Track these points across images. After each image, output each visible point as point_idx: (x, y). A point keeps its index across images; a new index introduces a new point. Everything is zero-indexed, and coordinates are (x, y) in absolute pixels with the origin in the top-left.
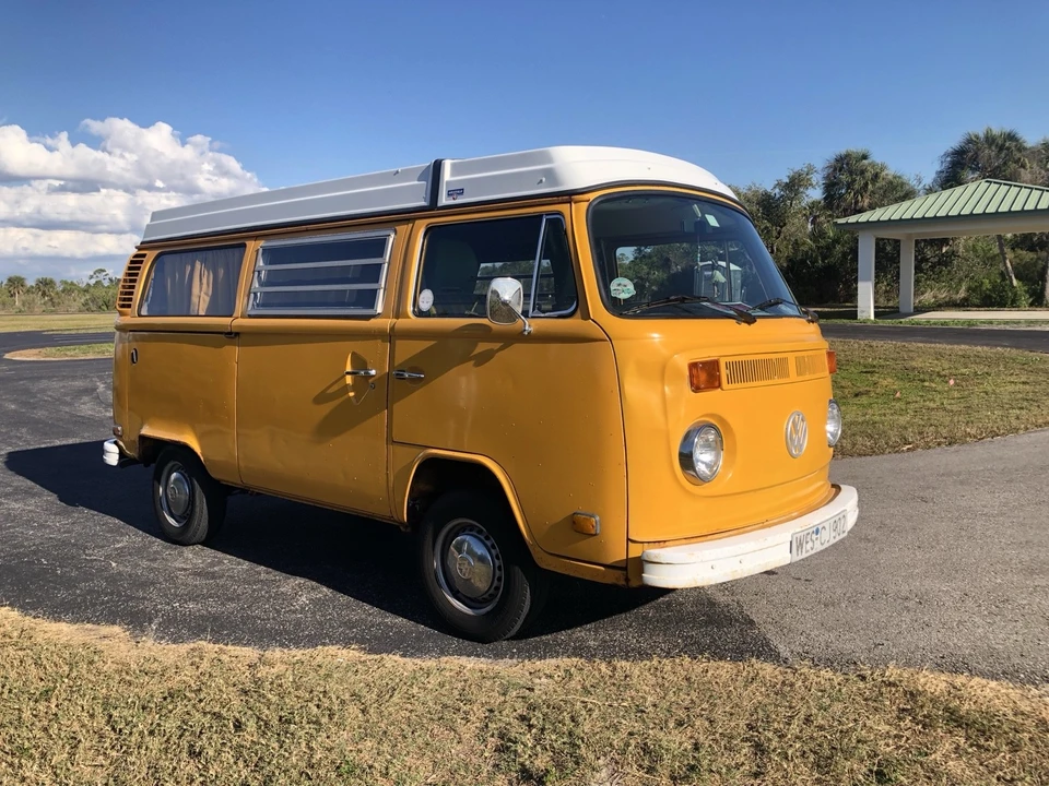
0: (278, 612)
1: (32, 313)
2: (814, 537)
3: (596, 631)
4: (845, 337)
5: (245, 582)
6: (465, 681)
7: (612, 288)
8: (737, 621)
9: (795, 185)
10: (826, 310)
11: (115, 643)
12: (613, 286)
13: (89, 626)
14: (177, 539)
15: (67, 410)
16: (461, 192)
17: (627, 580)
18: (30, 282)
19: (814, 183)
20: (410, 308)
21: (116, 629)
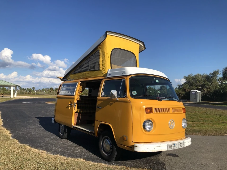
0: (74, 152)
1: (53, 95)
2: (174, 146)
3: (131, 162)
4: (223, 109)
5: (70, 146)
6: (101, 167)
7: (132, 93)
8: (162, 164)
9: (215, 74)
10: (223, 103)
11: (44, 154)
12: (133, 92)
13: (41, 150)
14: (61, 138)
15: (52, 113)
16: (110, 75)
17: (132, 150)
18: (54, 89)
19: (220, 74)
20: (100, 95)
21: (45, 151)
